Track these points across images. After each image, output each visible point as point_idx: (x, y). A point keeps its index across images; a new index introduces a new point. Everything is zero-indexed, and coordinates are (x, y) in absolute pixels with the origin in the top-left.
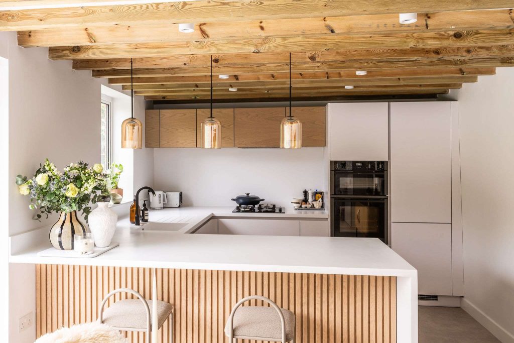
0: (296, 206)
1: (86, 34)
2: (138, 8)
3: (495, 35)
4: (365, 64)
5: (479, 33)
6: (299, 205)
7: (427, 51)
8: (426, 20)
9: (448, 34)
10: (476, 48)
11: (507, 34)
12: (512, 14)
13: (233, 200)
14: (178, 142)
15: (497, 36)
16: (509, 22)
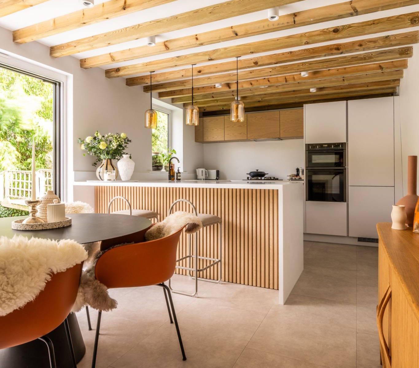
0: (289, 178)
1: (110, 56)
2: (117, 32)
3: (363, 27)
4: (301, 67)
5: (351, 27)
6: (291, 177)
7: (331, 49)
8: (294, 18)
9: (329, 30)
10: (366, 42)
11: (371, 24)
12: (352, 4)
13: (247, 174)
14: (213, 137)
15: (364, 27)
16: (350, 10)
